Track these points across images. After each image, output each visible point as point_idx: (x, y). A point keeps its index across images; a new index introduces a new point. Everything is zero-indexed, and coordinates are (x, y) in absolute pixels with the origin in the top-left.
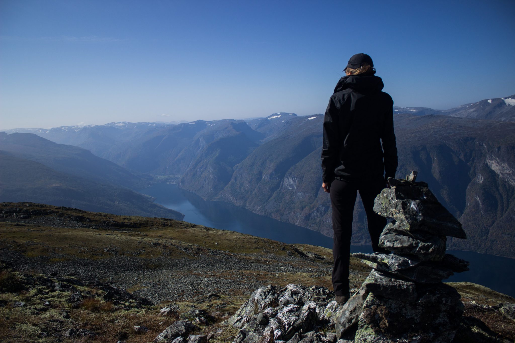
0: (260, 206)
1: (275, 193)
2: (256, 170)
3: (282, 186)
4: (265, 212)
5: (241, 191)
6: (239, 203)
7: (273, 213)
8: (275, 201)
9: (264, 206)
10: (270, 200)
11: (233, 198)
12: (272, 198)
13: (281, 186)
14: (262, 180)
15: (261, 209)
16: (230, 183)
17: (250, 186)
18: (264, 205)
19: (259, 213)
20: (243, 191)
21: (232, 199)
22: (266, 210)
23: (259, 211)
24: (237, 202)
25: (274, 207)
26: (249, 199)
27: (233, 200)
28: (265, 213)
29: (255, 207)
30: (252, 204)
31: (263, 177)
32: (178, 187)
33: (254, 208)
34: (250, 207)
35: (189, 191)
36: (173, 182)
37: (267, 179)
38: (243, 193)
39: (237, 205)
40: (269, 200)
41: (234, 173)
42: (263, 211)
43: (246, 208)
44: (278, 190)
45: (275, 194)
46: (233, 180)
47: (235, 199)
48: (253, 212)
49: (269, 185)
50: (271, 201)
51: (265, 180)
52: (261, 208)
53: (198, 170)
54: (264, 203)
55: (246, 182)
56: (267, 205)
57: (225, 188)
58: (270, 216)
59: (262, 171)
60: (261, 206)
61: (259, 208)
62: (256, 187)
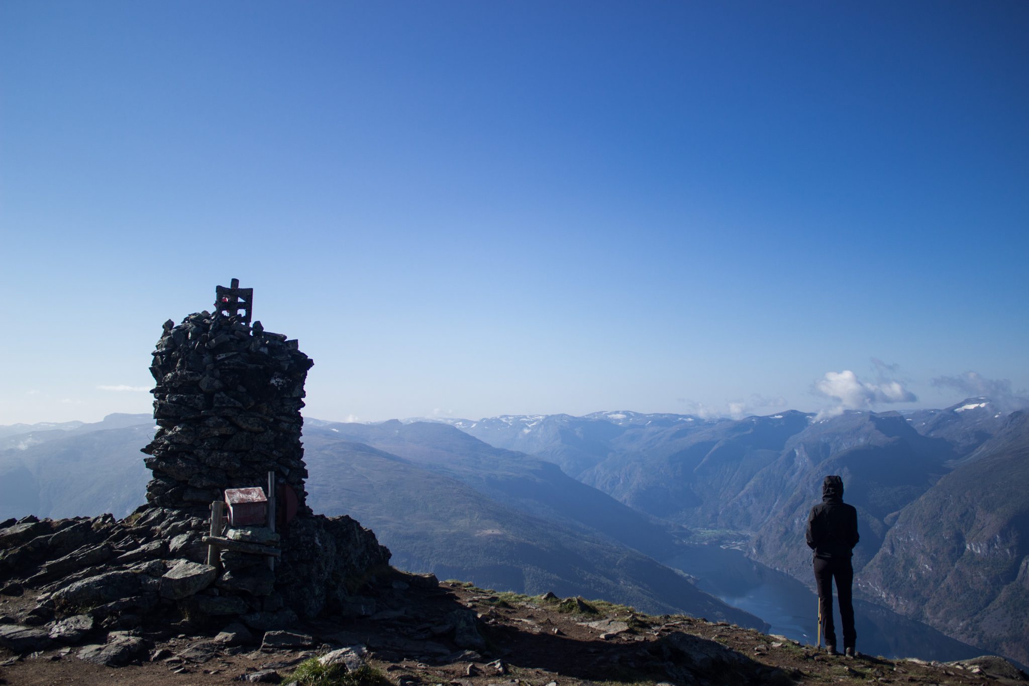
0: (963, 620)
1: (1004, 590)
2: (948, 529)
3: (1025, 572)
4: (980, 637)
5: (907, 577)
6: (902, 607)
7: (1004, 643)
8: (1007, 612)
9: (977, 622)
10: (991, 606)
11: (888, 594)
12: (997, 602)
13: (1021, 572)
14: (965, 554)
15: (967, 629)
16: (878, 556)
17: (932, 568)
18: (975, 618)
19: (962, 638)
20: (914, 578)
21: (884, 596)
22: (983, 632)
23: (962, 633)
24: (898, 605)
25: (1006, 626)
26: (931, 600)
27: (887, 598)
28: (980, 641)
29: (950, 622)
30: (940, 614)
31: (968, 547)
32: (747, 557)
33: (947, 621)
34: (936, 621)
35: (775, 568)
36: (736, 545)
37: (979, 551)
38: (915, 582)
39: (898, 611)
40: (988, 608)
41: (889, 534)
42: (974, 635)
43: (924, 622)
44: (1014, 583)
45: (1004, 594)
46: (885, 550)
47: (892, 596)
48: (945, 634)
49: (986, 569)
50: (994, 610)
51: (972, 554)
52: (968, 625)
53: (796, 522)
54: (976, 614)
55: (922, 557)
56: (983, 618)
57: (865, 568)
58: (996, 649)
59: (963, 531)
60: (969, 621)
61: (961, 624)
62: (949, 571)
